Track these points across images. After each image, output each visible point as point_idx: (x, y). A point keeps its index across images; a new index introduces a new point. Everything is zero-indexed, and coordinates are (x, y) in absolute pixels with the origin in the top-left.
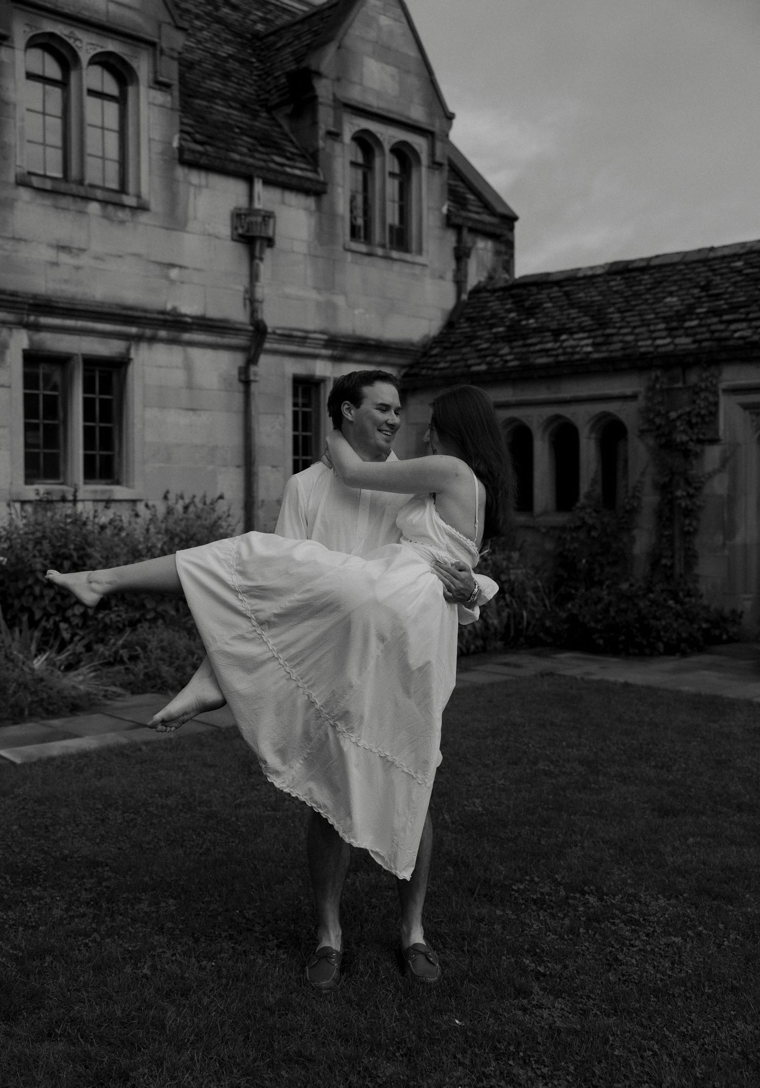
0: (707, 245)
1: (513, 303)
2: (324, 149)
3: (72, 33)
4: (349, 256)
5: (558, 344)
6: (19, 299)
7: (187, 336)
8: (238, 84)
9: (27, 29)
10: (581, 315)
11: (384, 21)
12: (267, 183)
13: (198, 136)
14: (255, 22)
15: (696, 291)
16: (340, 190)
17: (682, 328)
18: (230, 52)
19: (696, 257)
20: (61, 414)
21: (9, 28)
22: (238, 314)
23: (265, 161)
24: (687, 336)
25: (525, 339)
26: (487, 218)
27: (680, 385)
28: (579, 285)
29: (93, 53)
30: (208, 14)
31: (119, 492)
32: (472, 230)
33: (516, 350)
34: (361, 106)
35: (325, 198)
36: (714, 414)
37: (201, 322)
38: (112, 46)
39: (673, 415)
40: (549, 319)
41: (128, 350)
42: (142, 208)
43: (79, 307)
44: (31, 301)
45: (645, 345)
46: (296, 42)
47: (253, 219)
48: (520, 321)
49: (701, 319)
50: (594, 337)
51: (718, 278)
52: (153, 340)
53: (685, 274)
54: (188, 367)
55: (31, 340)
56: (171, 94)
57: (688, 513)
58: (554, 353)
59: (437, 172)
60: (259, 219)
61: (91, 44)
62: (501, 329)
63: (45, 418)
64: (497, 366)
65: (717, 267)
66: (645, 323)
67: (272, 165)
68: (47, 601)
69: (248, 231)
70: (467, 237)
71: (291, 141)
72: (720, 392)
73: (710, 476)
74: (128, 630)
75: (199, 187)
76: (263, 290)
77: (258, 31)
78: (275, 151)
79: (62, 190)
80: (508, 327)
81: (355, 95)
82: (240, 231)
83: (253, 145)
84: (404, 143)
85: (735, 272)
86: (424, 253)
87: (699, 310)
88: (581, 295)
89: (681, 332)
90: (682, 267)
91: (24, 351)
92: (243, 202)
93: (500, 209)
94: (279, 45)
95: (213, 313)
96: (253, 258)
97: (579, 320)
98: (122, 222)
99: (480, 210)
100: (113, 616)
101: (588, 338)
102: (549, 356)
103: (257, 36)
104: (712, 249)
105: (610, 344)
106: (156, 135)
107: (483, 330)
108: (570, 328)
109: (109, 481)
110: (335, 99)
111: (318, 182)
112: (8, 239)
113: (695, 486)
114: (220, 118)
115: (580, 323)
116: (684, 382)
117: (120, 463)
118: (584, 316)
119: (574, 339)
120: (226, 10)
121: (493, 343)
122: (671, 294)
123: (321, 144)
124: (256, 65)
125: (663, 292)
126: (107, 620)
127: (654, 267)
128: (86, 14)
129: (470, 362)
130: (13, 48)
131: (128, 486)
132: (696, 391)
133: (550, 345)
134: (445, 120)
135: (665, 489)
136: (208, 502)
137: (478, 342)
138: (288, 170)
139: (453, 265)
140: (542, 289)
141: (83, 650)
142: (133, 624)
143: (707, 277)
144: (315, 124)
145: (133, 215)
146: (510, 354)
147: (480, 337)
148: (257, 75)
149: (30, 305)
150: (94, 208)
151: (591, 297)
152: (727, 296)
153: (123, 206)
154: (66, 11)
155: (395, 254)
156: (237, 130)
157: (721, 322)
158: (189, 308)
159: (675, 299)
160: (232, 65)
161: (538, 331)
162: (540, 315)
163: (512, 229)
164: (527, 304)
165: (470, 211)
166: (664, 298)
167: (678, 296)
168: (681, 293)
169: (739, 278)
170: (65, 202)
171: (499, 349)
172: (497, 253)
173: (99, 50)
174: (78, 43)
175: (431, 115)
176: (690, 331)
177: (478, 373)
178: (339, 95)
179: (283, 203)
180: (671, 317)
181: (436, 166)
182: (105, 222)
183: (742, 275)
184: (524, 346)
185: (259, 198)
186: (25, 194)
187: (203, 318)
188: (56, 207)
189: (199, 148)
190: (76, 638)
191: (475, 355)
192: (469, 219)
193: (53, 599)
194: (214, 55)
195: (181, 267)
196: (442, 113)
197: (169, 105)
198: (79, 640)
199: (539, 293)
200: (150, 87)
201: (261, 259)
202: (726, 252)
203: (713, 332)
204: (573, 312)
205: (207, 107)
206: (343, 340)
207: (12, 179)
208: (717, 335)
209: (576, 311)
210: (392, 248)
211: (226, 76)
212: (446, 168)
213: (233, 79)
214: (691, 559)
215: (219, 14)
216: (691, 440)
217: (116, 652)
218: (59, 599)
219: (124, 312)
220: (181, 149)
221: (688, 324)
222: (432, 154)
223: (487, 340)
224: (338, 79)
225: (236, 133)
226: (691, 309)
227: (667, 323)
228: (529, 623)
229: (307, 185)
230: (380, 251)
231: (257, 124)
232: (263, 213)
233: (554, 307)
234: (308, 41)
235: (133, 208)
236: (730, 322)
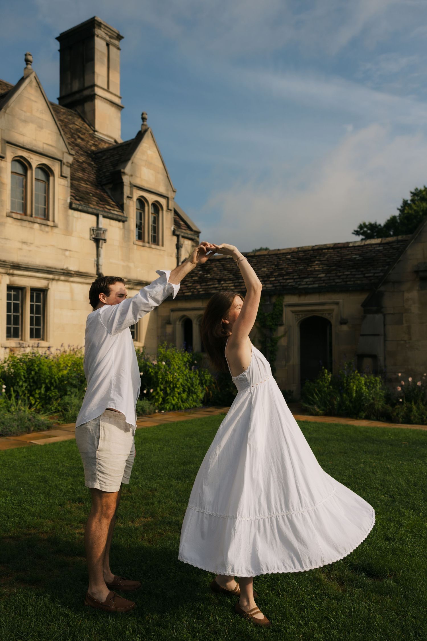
0: (277, 248)
1: (200, 267)
2: (126, 204)
3: (29, 156)
4: (135, 246)
5: (220, 285)
6: (7, 264)
7: (72, 279)
8: (88, 174)
9: (12, 154)
10: (229, 273)
11: (149, 152)
12: (104, 217)
13: (77, 198)
14: (91, 146)
15: (273, 266)
16: (132, 220)
17: (269, 281)
18: (84, 160)
19: (273, 253)
20: (20, 311)
21: (5, 154)
22: (92, 270)
23: (103, 208)
24: (271, 284)
25: (207, 283)
26: (189, 232)
27: (268, 303)
28: (227, 261)
29: (37, 164)
30: (73, 143)
31: (43, 344)
32: (183, 237)
33: (203, 287)
34: (141, 186)
35: (126, 223)
36: (281, 315)
37: (78, 273)
38: (45, 161)
39: (266, 314)
40: (216, 275)
41: (48, 284)
42: (55, 226)
43: (30, 267)
44: (12, 264)
46: (112, 158)
47: (99, 232)
48: (204, 275)
49: (276, 278)
50: (235, 283)
51: (281, 262)
52: (58, 280)
53: (269, 259)
54: (72, 291)
55: (10, 280)
56: (67, 181)
57: (273, 352)
58: (219, 288)
59: (169, 213)
60: (102, 232)
61: (37, 160)
62: (196, 278)
63: (14, 312)
64: (196, 293)
65: (281, 257)
67: (106, 210)
68: (24, 388)
69: (97, 236)
70: (182, 240)
71: (112, 199)
72: (284, 306)
73: (280, 338)
74: (59, 399)
75: (77, 218)
76: (102, 261)
77: (93, 150)
78: (106, 204)
79: (24, 219)
80: (199, 277)
81: (138, 182)
82: (93, 236)
83: (97, 201)
84: (157, 201)
85: (288, 259)
86: (164, 246)
87: (275, 274)
88: (229, 265)
89: (268, 282)
90: (268, 256)
91: (7, 284)
92: (95, 225)
93: (194, 228)
94: (104, 158)
95: (82, 270)
96: (98, 247)
97: (228, 276)
98: (47, 232)
99: (186, 228)
100: (53, 393)
101: (232, 283)
102: (216, 290)
103: (93, 152)
104: (279, 250)
105: (241, 286)
106: (61, 197)
107: (188, 278)
108: (225, 279)
109: (39, 339)
110: (131, 184)
111: (124, 217)
112: (3, 239)
113: (275, 342)
114: (85, 190)
115: (229, 277)
116: (270, 302)
117: (44, 332)
118: (231, 274)
119: (227, 283)
120: (79, 141)
121: (193, 284)
122: (264, 267)
123: (125, 201)
124: (94, 165)
125: (261, 266)
126: (50, 395)
127: (257, 256)
128: (35, 148)
129: (184, 291)
130: (6, 161)
131: (47, 341)
132: (275, 305)
133: (217, 285)
134: (172, 192)
135: (263, 343)
136: (79, 348)
137: (186, 283)
138: (112, 212)
139: (176, 251)
140: (213, 262)
141: (41, 407)
142: (61, 397)
143: (277, 261)
144: (122, 193)
145: (52, 229)
146: (201, 288)
147: (188, 281)
148: (95, 170)
149: (11, 266)
150: (36, 226)
151: (233, 266)
152: (285, 269)
153: (48, 226)
154: (27, 147)
155: (153, 246)
156: (91, 195)
157: (283, 279)
158: (73, 268)
159: (265, 269)
160: (85, 165)
161: (212, 279)
162: (212, 273)
163: (198, 237)
164: (207, 268)
165: (182, 229)
166: (261, 268)
167: (267, 268)
168: (268, 267)
169: (290, 262)
170: (26, 224)
171: (196, 286)
172: (193, 246)
173: (40, 163)
174: (32, 160)
175: (167, 190)
176: (272, 282)
177: (188, 296)
178: (132, 182)
179: (110, 225)
180: (264, 276)
181: (169, 211)
182: (41, 232)
183: (290, 261)
184: (206, 285)
185: (101, 223)
186: (9, 220)
187: (78, 272)
188: (22, 226)
189: (78, 202)
190: (37, 403)
191: (186, 288)
192: (182, 232)
193: (26, 387)
194: (78, 161)
195: (70, 251)
196: (172, 190)
197: (66, 185)
198: (38, 404)
199: (211, 264)
200: (59, 178)
201: (102, 248)
202: (284, 251)
203: (281, 283)
204: (226, 272)
205: (78, 184)
206: (133, 281)
207: (5, 214)
208: (282, 284)
209: (227, 272)
210: (152, 244)
211: (83, 170)
212: (173, 212)
213: (87, 172)
215: (77, 142)
216: (273, 324)
217: (56, 408)
218: (29, 387)
219: (48, 269)
220: (71, 204)
221: (271, 279)
222: (168, 206)
223: (191, 282)
224: (132, 176)
225: (91, 196)
226: (272, 273)
227: (263, 278)
228: (212, 397)
229: (120, 218)
230: (147, 245)
231: (98, 191)
232: (103, 229)
233: (217, 270)
234: (118, 158)
235: (52, 227)
236: (287, 279)
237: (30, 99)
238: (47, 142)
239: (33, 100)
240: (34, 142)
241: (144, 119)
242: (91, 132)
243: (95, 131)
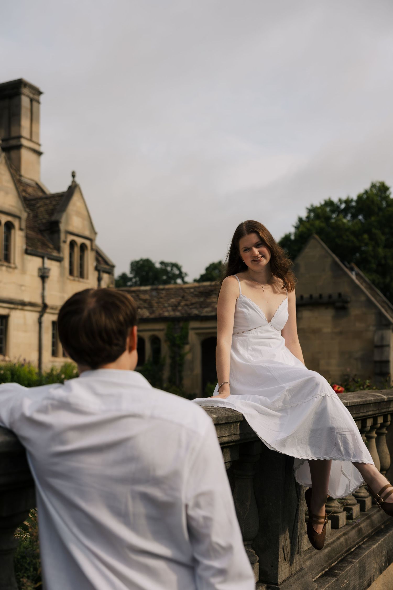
3: (1, 216)
4: (68, 281)
7: (25, 308)
10: (143, 303)
11: (78, 204)
12: (48, 258)
13: (30, 245)
15: (180, 298)
16: (66, 259)
17: (177, 309)
22: (38, 300)
23: (47, 251)
24: (179, 312)
26: (107, 267)
29: (5, 221)
32: (103, 271)
34: (72, 232)
35: (62, 263)
36: (187, 336)
38: (10, 218)
39: (175, 336)
41: (10, 312)
42: (15, 267)
45: (166, 314)
47: (45, 270)
49: (183, 307)
50: (149, 311)
52: (17, 309)
53: (176, 292)
54: (25, 318)
56: (24, 232)
57: (181, 365)
59: (93, 253)
60: (48, 271)
61: (5, 219)
65: (186, 291)
66: (165, 307)
67: (49, 253)
69: (43, 274)
70: (101, 273)
72: (189, 330)
73: (187, 353)
75: (30, 261)
76: (47, 293)
78: (47, 247)
81: (71, 229)
82: (41, 274)
83: (41, 245)
84: (83, 243)
86: (88, 279)
87: (182, 304)
88: (142, 296)
90: (175, 290)
92: (41, 265)
93: (110, 263)
95: (33, 300)
96: (43, 282)
98: (11, 272)
99: (105, 265)
105: (155, 313)
106: (20, 245)
108: (141, 307)
110: (65, 230)
111: (61, 257)
113: (182, 357)
115: (144, 306)
116: (178, 326)
118: (145, 303)
119: (142, 311)
123: (61, 245)
125: (169, 297)
131: (8, 356)
132: (182, 328)
134: (95, 235)
135: (173, 358)
138: (52, 254)
139: (97, 283)
143: (183, 294)
145: (14, 270)
150: (5, 268)
153: (10, 267)
155: (81, 280)
158: (27, 299)
163: (113, 270)
165: (102, 265)
173: (7, 220)
174: (2, 220)
175: (91, 233)
179: (52, 265)
180: (173, 305)
181: (92, 251)
185: (46, 264)
187: (30, 302)
189: (30, 248)
192: (102, 267)
195: (25, 286)
196: (94, 233)
197: (23, 236)
200: (18, 230)
201: (47, 283)
203: (186, 311)
208: (188, 312)
210: (80, 278)
212: (95, 251)
214: (181, 379)
216: (181, 343)
220: (26, 250)
221: (179, 308)
222: (91, 246)
224: (66, 223)
225: (37, 241)
226: (179, 303)
227: (172, 307)
229: (58, 259)
230: (77, 279)
231: (39, 236)
232: (48, 269)
234: (52, 208)
236: (191, 309)
238: (11, 204)
239: (2, 174)
240: (4, 205)
241: (73, 176)
242: (18, 177)
243: (21, 176)
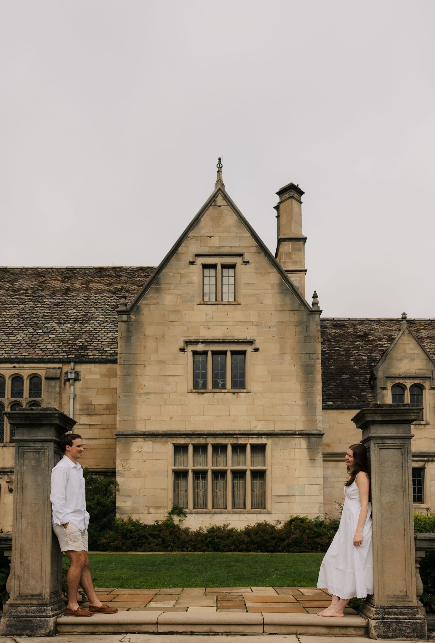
3: (404, 381)
9: (391, 384)
21: (386, 385)
29: (410, 386)
31: (423, 506)
38: (416, 381)
41: (425, 464)
42: (428, 424)
61: (410, 382)
98: (421, 429)
106: (432, 403)
109: (421, 503)
117: (424, 497)
128: (408, 375)
130: (387, 389)
131: (426, 504)
150: (413, 426)
153: (421, 424)
173: (412, 383)
174: (406, 384)
182: (415, 430)
200: (429, 389)
219: (422, 454)
235: (424, 425)
237: (404, 344)
238: (418, 368)
239: (405, 344)
240: (408, 371)
